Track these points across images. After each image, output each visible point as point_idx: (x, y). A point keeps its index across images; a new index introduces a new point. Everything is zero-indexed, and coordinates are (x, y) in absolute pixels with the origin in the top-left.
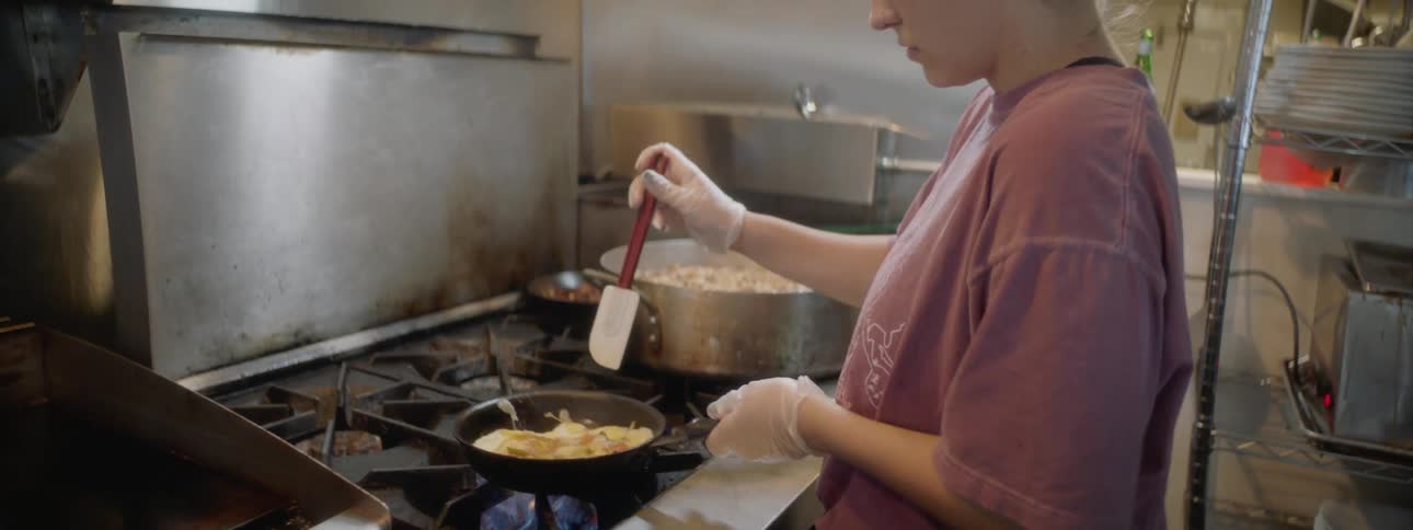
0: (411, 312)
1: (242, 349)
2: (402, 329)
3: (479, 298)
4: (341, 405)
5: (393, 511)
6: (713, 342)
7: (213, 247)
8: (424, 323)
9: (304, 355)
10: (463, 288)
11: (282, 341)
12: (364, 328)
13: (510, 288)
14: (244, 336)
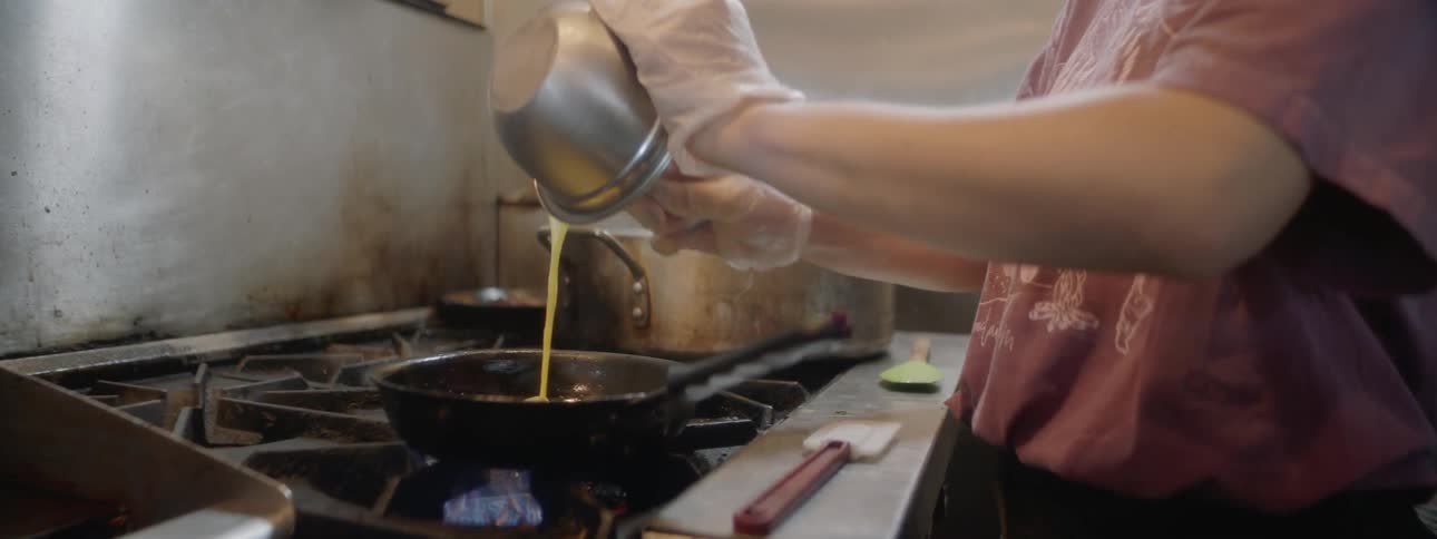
0: (295, 313)
1: (54, 332)
2: (283, 334)
3: (380, 309)
4: (200, 407)
5: (296, 501)
6: (722, 310)
7: (14, 174)
8: (314, 330)
9: (148, 351)
10: (361, 294)
11: (115, 328)
12: (230, 328)
13: (421, 302)
14: (57, 313)
